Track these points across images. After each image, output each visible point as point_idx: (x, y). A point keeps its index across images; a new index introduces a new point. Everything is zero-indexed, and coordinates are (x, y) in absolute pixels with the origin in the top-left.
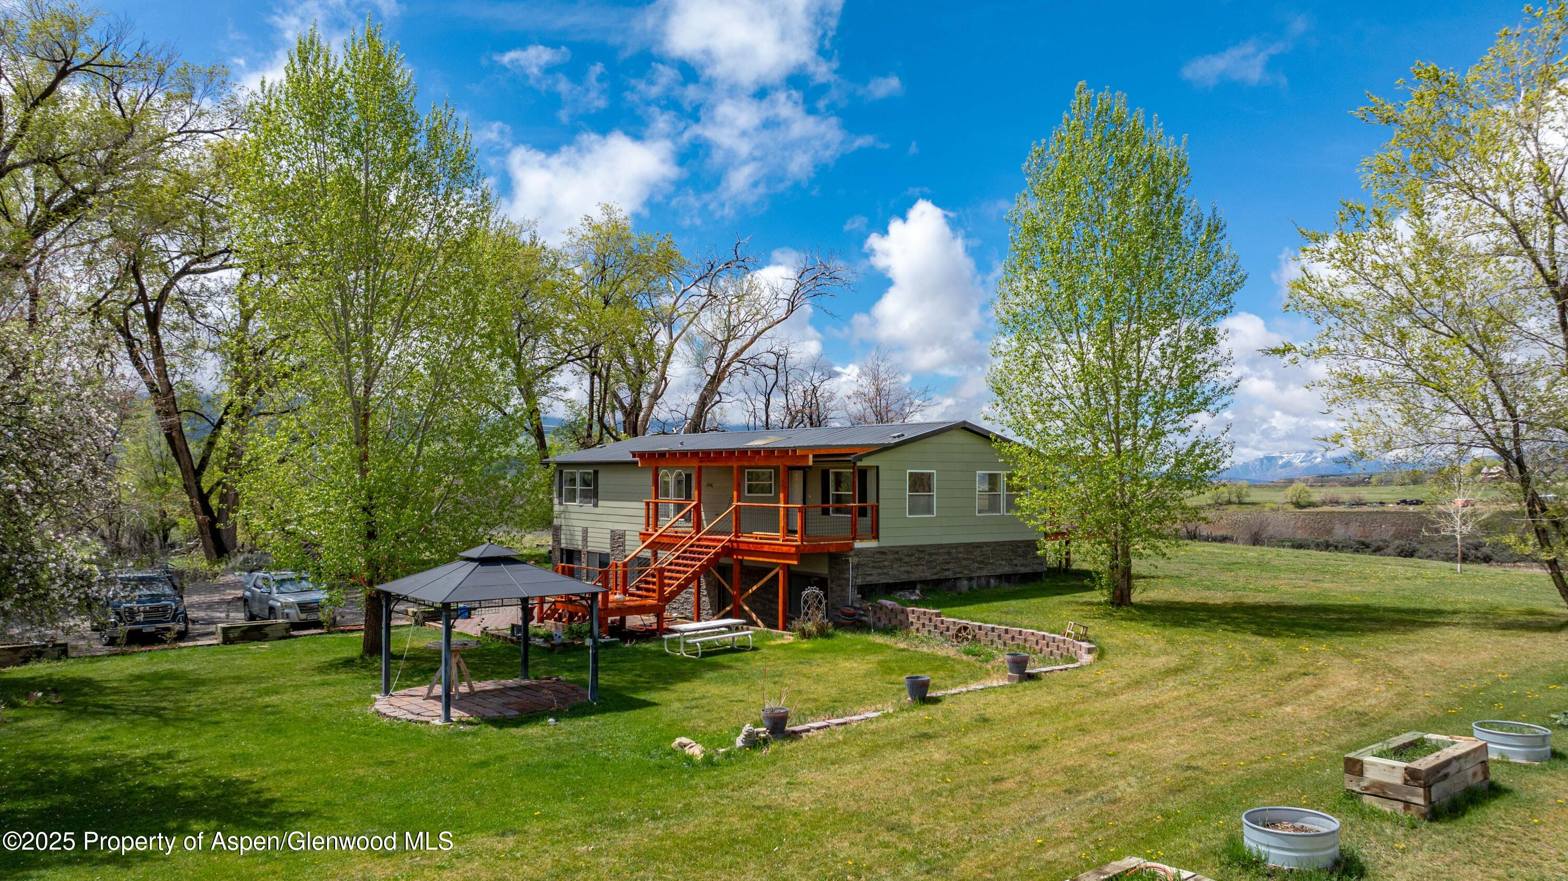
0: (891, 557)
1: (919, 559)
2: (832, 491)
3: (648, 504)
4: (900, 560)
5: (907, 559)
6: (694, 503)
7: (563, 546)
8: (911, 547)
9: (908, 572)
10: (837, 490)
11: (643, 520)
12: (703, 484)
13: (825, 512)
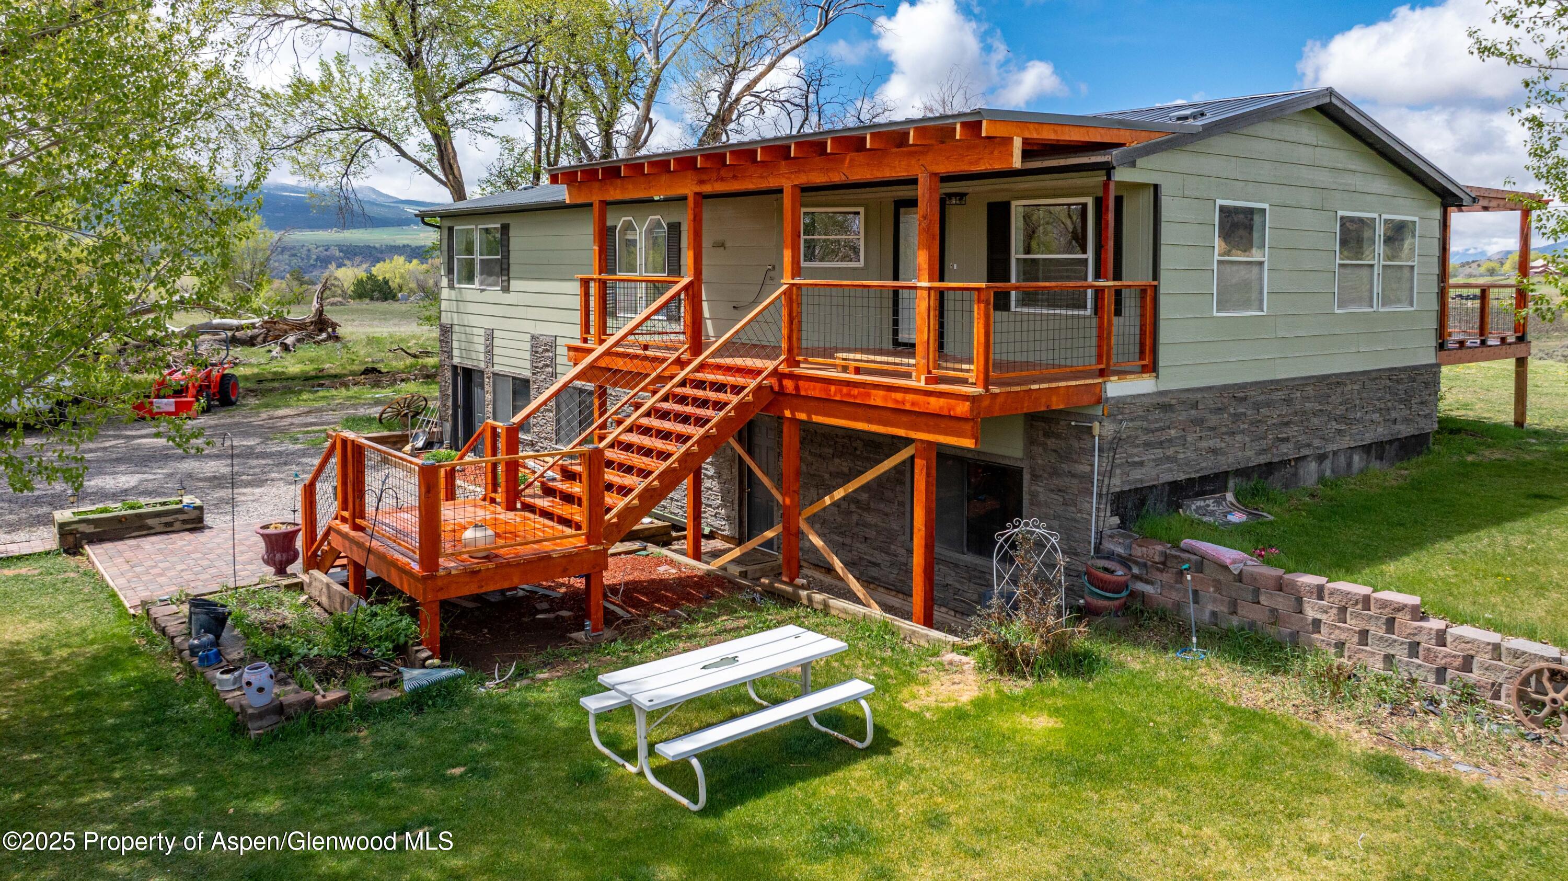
0: (1183, 416)
1: (1237, 417)
2: (1016, 254)
3: (585, 283)
4: (1199, 422)
5: (1213, 420)
6: (685, 281)
7: (456, 361)
8: (1223, 389)
9: (1214, 451)
10: (1028, 251)
11: (577, 317)
12: (706, 243)
13: (1001, 302)
